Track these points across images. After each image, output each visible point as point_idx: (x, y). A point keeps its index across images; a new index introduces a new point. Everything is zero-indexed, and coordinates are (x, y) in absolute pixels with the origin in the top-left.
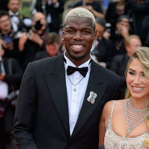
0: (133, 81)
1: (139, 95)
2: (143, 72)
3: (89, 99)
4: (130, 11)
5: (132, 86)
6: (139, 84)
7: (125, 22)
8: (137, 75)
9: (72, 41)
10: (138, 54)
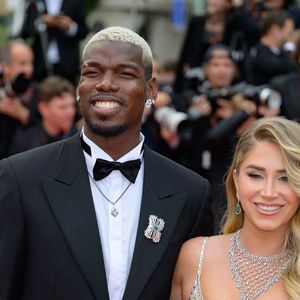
0: (259, 192)
2: (284, 171)
3: (147, 233)
4: (238, 34)
5: (257, 204)
6: (275, 198)
7: (221, 57)
8: (270, 179)
9: (93, 94)
10: (272, 131)
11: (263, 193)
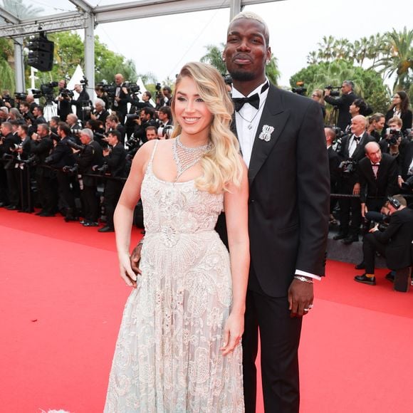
0: (184, 110)
1: (194, 129)
2: (198, 95)
3: (261, 137)
5: (184, 118)
6: (194, 113)
8: (190, 101)
10: (191, 71)
11: (186, 111)
